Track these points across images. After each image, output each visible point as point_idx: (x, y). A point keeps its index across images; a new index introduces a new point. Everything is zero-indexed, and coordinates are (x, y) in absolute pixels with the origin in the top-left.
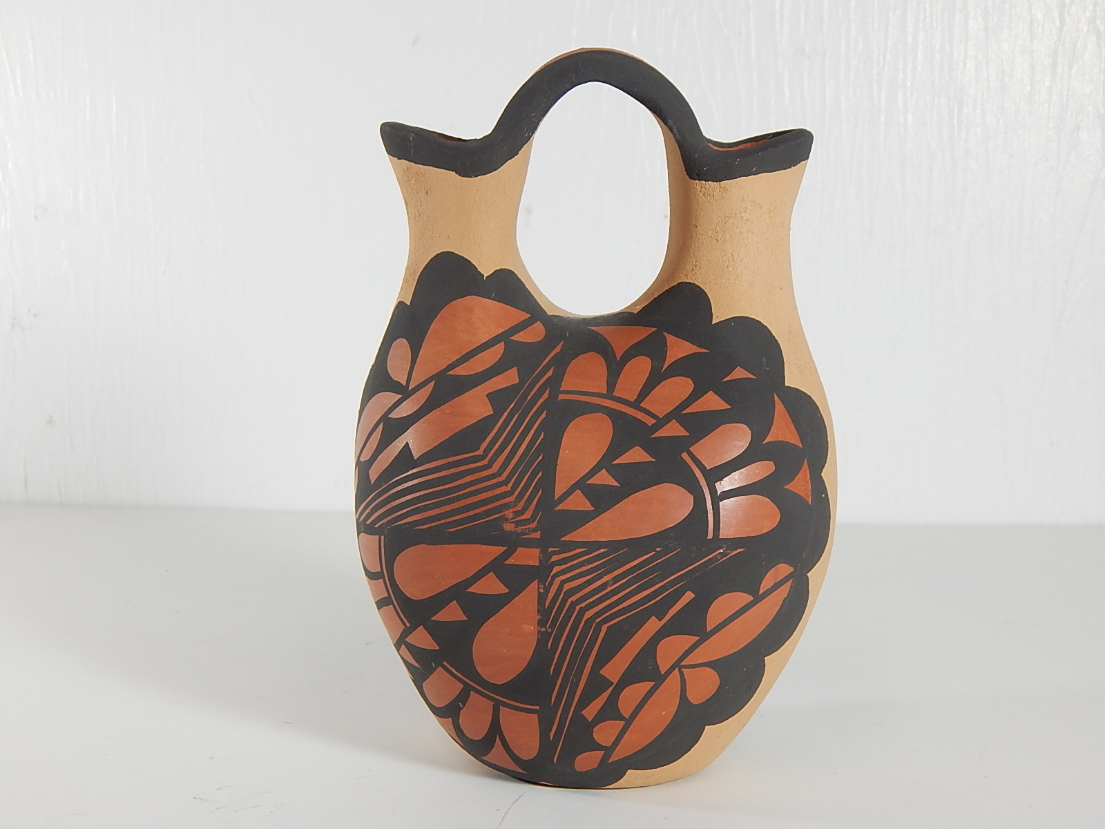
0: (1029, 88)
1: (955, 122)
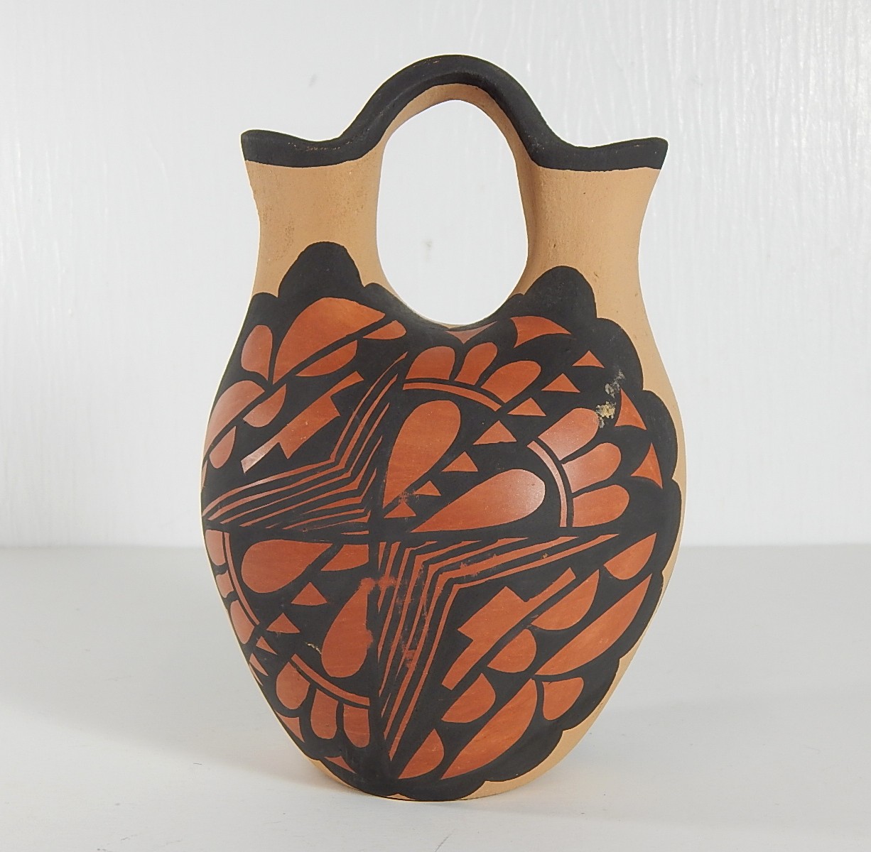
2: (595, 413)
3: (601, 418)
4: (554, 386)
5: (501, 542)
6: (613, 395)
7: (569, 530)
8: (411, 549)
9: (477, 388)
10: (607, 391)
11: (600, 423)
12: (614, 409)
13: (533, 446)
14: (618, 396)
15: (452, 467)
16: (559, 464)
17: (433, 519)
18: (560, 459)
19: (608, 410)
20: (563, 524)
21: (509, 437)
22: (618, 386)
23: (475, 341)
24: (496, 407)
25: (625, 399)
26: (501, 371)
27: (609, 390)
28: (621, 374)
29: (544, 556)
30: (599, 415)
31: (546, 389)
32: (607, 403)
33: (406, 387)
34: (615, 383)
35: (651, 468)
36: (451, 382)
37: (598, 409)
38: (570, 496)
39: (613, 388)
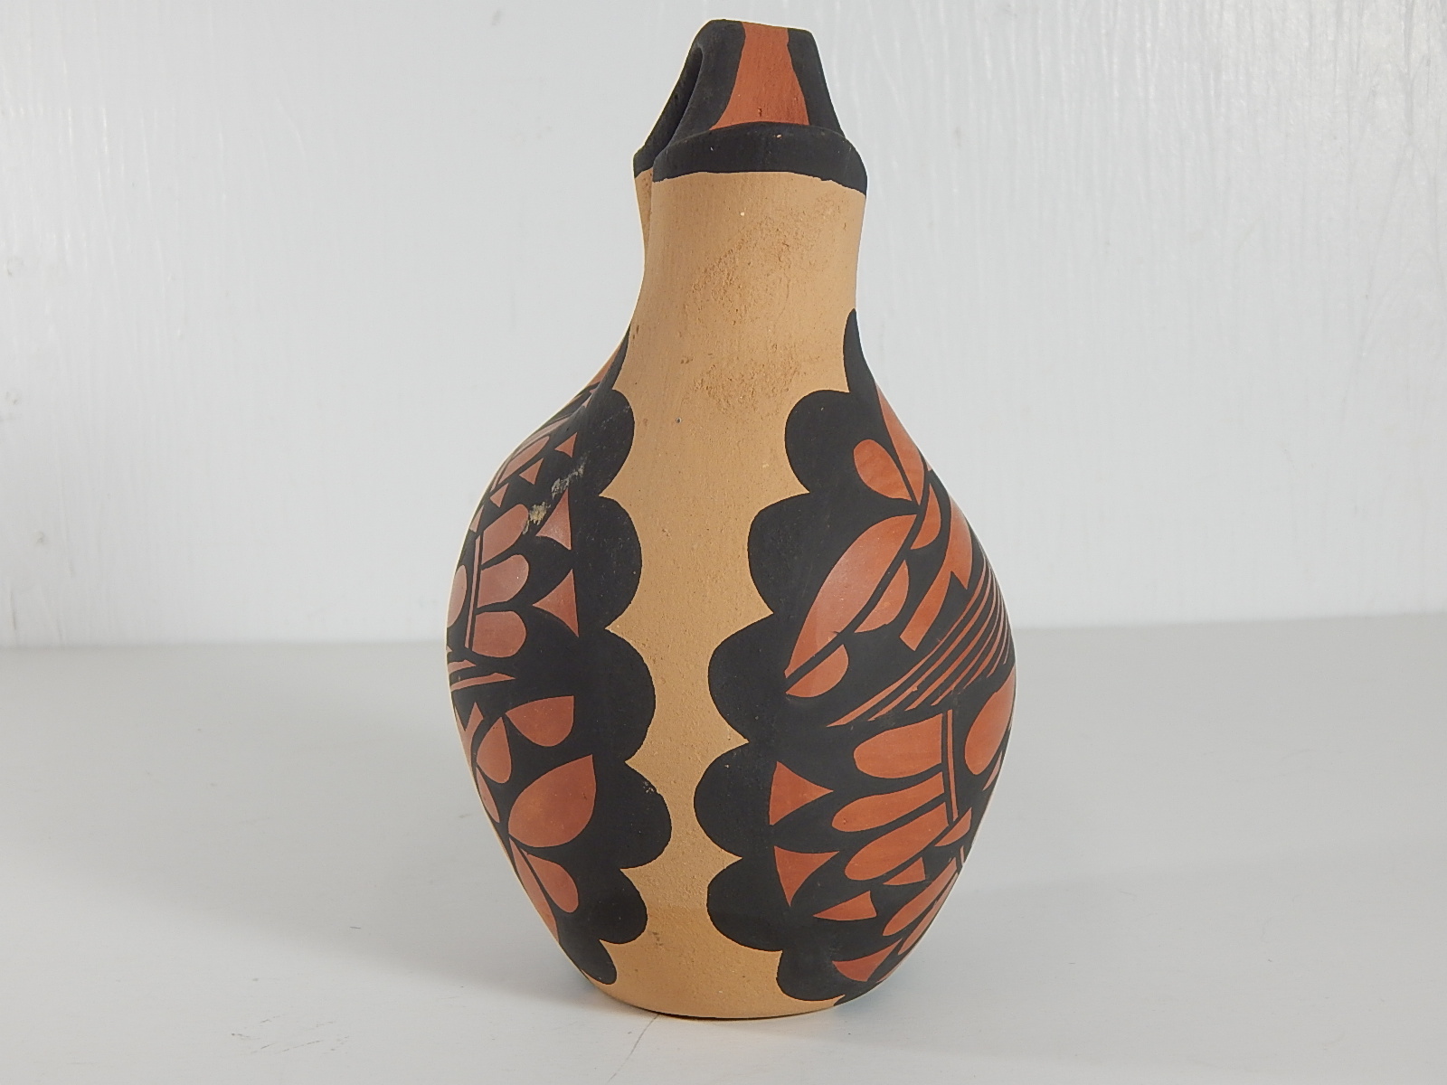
0: (1307, 44)
1: (1212, 92)
2: (525, 513)
3: (527, 522)
4: (527, 473)
6: (555, 495)
10: (553, 488)
11: (525, 527)
12: (545, 513)
14: (559, 496)
19: (538, 513)
22: (568, 483)
25: (563, 502)
27: (556, 487)
28: (581, 469)
30: (528, 517)
31: (522, 474)
32: (542, 503)
34: (568, 479)
35: (561, 602)
37: (530, 509)
39: (561, 485)
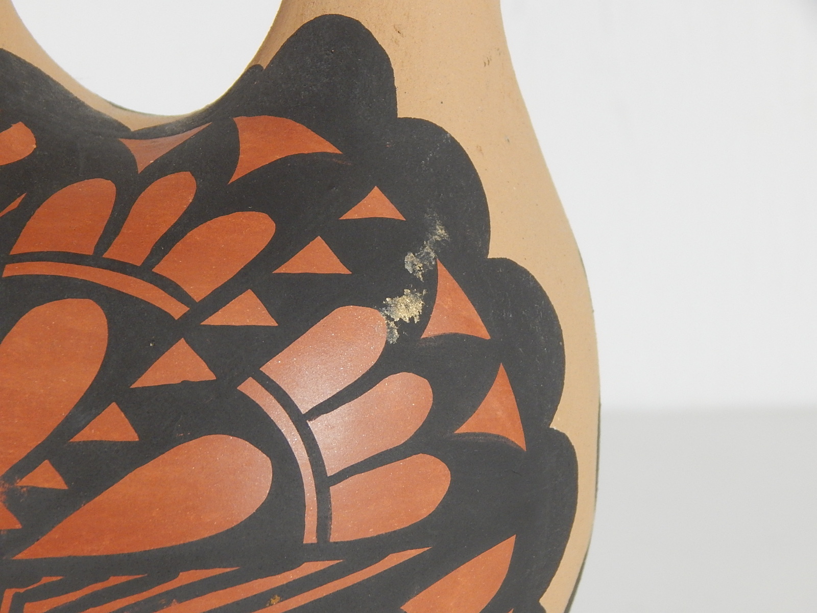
2: (380, 314)
3: (392, 324)
4: (297, 264)
5: (186, 578)
6: (420, 275)
7: (323, 549)
8: (14, 591)
9: (145, 272)
10: (408, 268)
11: (391, 332)
12: (420, 305)
13: (251, 388)
14: (431, 279)
15: (91, 433)
16: (301, 421)
17: (55, 534)
18: (303, 411)
19: (407, 306)
20: (310, 537)
21: (200, 371)
22: (433, 255)
23: (162, 168)
24: (177, 310)
25: (446, 281)
26: (197, 235)
27: (413, 265)
28: (441, 231)
29: (273, 601)
30: (389, 318)
31: (282, 270)
32: (407, 291)
33: (11, 270)
34: (427, 249)
35: (499, 413)
36: (97, 260)
37: (386, 306)
38: (324, 482)
39: (422, 260)
